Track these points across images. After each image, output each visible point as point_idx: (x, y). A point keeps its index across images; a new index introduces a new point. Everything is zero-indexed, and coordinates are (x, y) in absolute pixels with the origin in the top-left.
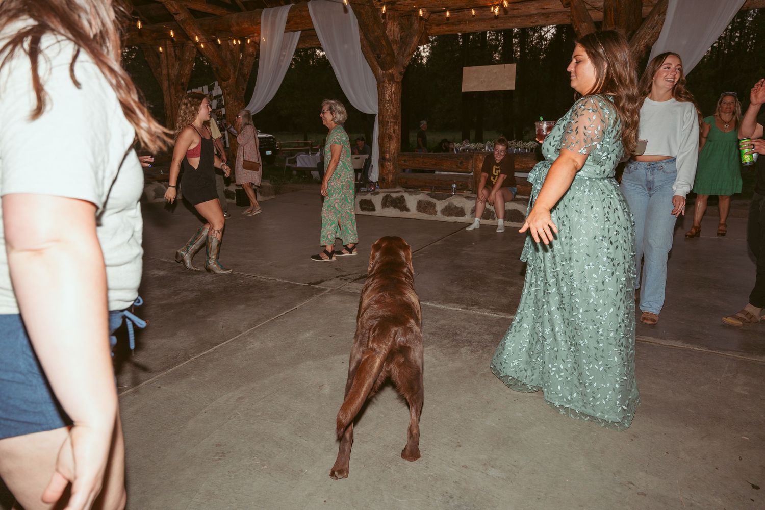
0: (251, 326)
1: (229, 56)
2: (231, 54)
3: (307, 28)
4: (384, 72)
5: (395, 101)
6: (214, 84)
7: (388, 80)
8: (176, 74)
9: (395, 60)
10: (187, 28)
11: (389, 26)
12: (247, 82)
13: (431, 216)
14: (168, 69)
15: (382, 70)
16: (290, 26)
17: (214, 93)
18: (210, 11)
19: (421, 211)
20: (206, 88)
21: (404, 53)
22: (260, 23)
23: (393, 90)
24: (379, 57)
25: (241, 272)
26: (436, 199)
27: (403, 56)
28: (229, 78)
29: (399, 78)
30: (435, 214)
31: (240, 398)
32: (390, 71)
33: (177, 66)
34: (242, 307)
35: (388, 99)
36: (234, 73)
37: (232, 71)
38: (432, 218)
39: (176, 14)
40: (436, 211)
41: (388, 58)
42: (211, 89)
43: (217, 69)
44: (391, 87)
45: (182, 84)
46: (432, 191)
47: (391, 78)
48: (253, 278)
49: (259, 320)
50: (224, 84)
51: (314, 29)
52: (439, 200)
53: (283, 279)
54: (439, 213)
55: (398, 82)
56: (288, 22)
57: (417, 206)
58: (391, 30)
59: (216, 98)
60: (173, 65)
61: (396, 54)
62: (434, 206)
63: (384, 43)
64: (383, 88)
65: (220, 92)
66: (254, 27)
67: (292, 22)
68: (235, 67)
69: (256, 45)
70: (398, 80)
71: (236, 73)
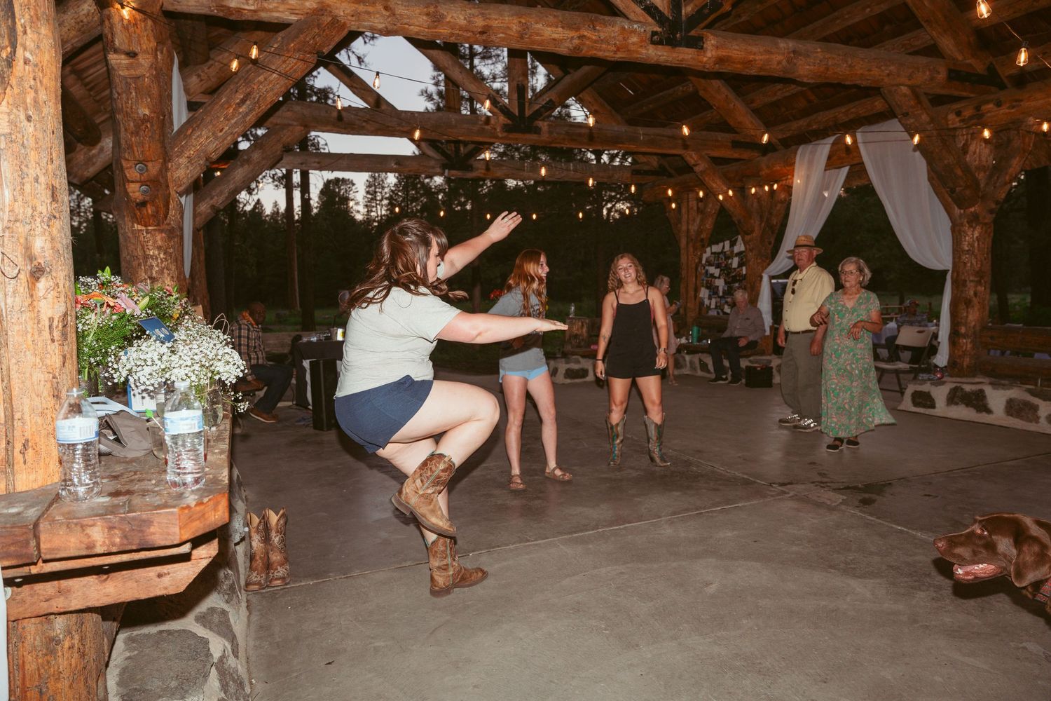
0: (674, 513)
1: (755, 204)
2: (758, 202)
3: (855, 162)
4: (962, 211)
5: (979, 251)
6: (736, 240)
7: (968, 222)
8: (696, 228)
9: (980, 194)
10: (706, 179)
11: (972, 148)
12: (775, 235)
13: (1030, 424)
14: (688, 223)
15: (960, 208)
16: (833, 162)
17: (736, 249)
18: (736, 156)
19: (1012, 415)
20: (727, 243)
21: (995, 183)
22: (794, 163)
23: (976, 234)
24: (952, 191)
25: (700, 459)
26: (1040, 398)
27: (995, 187)
28: (752, 231)
29: (989, 218)
30: (1037, 422)
31: (622, 573)
32: (972, 209)
33: (698, 220)
34: (678, 494)
35: (966, 248)
36: (760, 224)
37: (757, 223)
38: (1032, 427)
39: (695, 165)
40: (1038, 418)
41: (968, 192)
42: (733, 244)
43: (739, 221)
44: (973, 231)
45: (702, 240)
46: (1036, 385)
47: (974, 220)
48: (710, 468)
49: (687, 510)
50: (748, 238)
51: (863, 163)
52: (1044, 400)
53: (744, 473)
54: (1042, 420)
55: (986, 224)
56: (829, 158)
57: (1006, 407)
58: (975, 153)
59: (737, 255)
60: (694, 220)
61: (982, 185)
62: (1035, 408)
63: (959, 172)
64: (960, 233)
65: (743, 248)
66: (788, 168)
67: (835, 158)
68: (761, 217)
69: (788, 189)
70: (986, 221)
71: (763, 225)
